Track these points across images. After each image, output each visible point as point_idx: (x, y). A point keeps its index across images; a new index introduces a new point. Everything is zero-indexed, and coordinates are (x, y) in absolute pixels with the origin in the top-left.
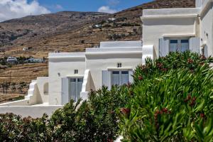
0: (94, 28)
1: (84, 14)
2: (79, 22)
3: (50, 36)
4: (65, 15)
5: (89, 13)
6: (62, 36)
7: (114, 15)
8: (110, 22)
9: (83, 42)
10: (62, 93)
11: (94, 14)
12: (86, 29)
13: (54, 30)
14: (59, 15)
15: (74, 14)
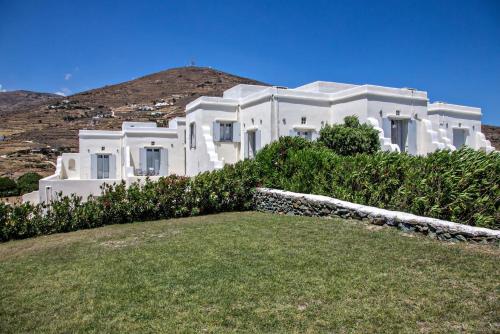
0: (50, 108)
1: (39, 94)
2: (35, 102)
3: (8, 114)
4: (22, 94)
5: (44, 94)
6: (20, 115)
7: (68, 98)
8: (65, 103)
9: (40, 122)
10: (92, 169)
11: (48, 95)
12: (43, 109)
13: (11, 109)
14: (16, 94)
15: (30, 93)
